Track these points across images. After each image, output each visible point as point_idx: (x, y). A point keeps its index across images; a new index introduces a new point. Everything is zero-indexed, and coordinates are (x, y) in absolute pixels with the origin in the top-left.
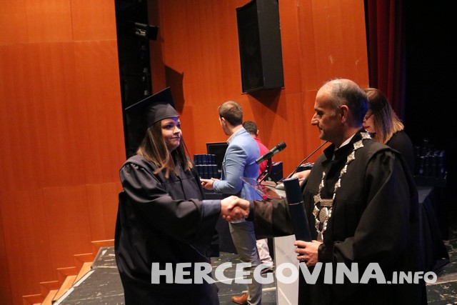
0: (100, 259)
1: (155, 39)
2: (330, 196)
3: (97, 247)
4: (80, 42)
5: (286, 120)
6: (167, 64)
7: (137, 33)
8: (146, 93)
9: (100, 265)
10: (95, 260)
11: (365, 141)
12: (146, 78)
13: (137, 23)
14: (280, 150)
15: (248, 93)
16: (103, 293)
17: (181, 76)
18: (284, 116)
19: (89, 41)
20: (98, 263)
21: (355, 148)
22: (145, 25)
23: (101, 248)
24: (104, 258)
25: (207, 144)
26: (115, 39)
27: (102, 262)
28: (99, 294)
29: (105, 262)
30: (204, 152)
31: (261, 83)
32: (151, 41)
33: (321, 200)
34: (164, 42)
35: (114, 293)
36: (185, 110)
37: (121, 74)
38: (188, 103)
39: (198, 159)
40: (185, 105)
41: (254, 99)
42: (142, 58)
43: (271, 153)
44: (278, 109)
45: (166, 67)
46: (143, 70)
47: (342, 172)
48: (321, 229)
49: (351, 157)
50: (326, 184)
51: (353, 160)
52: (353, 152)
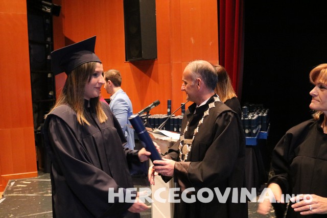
0: (10, 189)
1: (58, 16)
2: (190, 137)
3: (6, 181)
5: (158, 83)
6: (67, 36)
7: (43, 9)
9: (11, 194)
10: (5, 190)
11: (216, 103)
12: (49, 45)
13: (43, 2)
14: (156, 106)
16: (15, 215)
18: (156, 80)
19: (3, 13)
20: (8, 192)
21: (210, 108)
22: (51, 4)
23: (10, 181)
24: (13, 188)
26: (25, 13)
27: (12, 191)
28: (12, 215)
29: (16, 191)
31: (140, 55)
32: (54, 17)
33: (185, 140)
34: (64, 17)
35: (24, 214)
37: (30, 42)
41: (135, 67)
42: (47, 29)
43: (149, 108)
44: (152, 75)
45: (66, 38)
46: (47, 39)
47: (200, 123)
48: (183, 159)
49: (207, 113)
50: (189, 129)
51: (208, 115)
52: (208, 110)
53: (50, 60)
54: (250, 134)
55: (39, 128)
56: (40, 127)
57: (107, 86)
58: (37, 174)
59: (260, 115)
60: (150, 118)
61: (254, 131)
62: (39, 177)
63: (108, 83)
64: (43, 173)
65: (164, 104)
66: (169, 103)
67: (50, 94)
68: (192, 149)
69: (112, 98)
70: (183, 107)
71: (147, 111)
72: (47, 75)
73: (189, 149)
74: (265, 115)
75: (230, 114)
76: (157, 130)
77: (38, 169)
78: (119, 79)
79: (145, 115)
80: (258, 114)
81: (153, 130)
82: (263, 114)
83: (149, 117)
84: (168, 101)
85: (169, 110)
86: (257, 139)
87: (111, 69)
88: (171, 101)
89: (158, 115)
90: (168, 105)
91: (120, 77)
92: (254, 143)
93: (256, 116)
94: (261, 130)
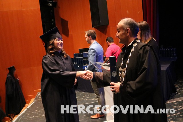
0: (38, 97)
1: (56, 7)
3: (36, 92)
4: (25, 9)
6: (61, 17)
7: (48, 5)
9: (38, 99)
10: (35, 97)
11: (138, 43)
12: (53, 23)
13: (48, 1)
15: (95, 28)
17: (67, 22)
19: (28, 9)
20: (36, 99)
21: (134, 46)
22: (51, 2)
23: (38, 93)
24: (39, 96)
25: (79, 49)
26: (40, 8)
27: (38, 98)
28: (37, 111)
29: (40, 98)
30: (78, 52)
32: (54, 8)
33: (122, 70)
36: (69, 36)
37: (43, 22)
38: (71, 33)
39: (75, 55)
40: (69, 34)
41: (97, 30)
44: (107, 34)
45: (61, 18)
46: (52, 20)
51: (133, 51)
52: (133, 48)
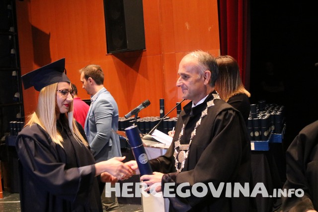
2: (187, 142)
8: (12, 51)
12: (12, 36)
14: (145, 107)
17: (48, 36)
18: (146, 76)
21: (208, 106)
31: (124, 45)
34: (30, 3)
42: (9, 17)
43: (138, 110)
44: (140, 69)
45: (32, 26)
46: (10, 29)
47: (197, 124)
48: (179, 168)
49: (205, 113)
50: (185, 133)
51: (206, 115)
52: (206, 109)
53: (14, 54)
54: (261, 137)
55: (3, 139)
56: (4, 137)
57: (88, 84)
58: (2, 195)
59: (272, 114)
60: (139, 122)
61: (266, 134)
62: (5, 198)
63: (89, 81)
64: (9, 194)
65: (155, 104)
66: (162, 103)
67: (16, 96)
68: (189, 155)
69: (93, 98)
70: (179, 107)
71: (135, 113)
72: (12, 73)
73: (185, 155)
74: (278, 113)
75: (231, 112)
76: (148, 136)
77: (3, 189)
78: (102, 76)
79: (133, 117)
80: (270, 112)
81: (143, 136)
82: (276, 112)
83: (138, 120)
84: (160, 100)
85: (162, 112)
86: (269, 143)
87: (90, 64)
88: (163, 100)
89: (149, 118)
90: (160, 105)
91: (102, 73)
92: (266, 148)
93: (267, 115)
94: (274, 132)
